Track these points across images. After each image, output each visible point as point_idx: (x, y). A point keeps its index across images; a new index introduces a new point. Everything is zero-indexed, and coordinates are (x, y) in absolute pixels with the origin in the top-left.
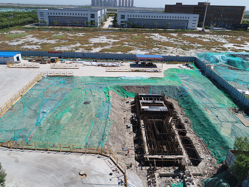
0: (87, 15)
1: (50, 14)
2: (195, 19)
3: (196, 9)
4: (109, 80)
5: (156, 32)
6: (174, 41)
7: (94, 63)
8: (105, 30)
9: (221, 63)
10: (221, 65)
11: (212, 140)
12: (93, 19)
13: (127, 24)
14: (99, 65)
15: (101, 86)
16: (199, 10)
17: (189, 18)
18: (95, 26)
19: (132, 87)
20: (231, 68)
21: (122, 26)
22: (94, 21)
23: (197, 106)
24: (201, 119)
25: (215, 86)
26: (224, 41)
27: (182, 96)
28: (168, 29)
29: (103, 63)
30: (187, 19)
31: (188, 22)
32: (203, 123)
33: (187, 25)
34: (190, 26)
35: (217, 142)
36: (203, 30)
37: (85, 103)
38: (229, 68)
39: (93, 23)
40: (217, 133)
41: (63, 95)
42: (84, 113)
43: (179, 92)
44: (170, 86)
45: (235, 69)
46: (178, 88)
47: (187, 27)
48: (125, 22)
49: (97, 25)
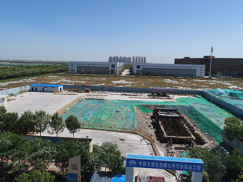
0: (109, 65)
1: (78, 64)
2: (202, 69)
3: (202, 62)
4: (132, 102)
5: (167, 79)
6: (184, 83)
7: (119, 93)
8: (123, 76)
9: (224, 95)
10: (224, 96)
11: (214, 132)
12: (113, 69)
13: (142, 73)
14: (123, 95)
15: (126, 104)
16: (205, 62)
17: (196, 68)
18: (115, 74)
19: (150, 106)
20: (233, 99)
21: (138, 74)
22: (114, 70)
23: (202, 115)
24: (206, 122)
25: (218, 107)
26: (229, 84)
27: (191, 112)
28: (178, 76)
29: (126, 94)
30: (195, 69)
31: (196, 71)
32: (207, 124)
33: (195, 73)
34: (198, 74)
35: (217, 133)
36: (210, 78)
37: (116, 112)
38: (231, 98)
39: (113, 72)
40: (218, 128)
41: (100, 108)
42: (117, 116)
43: (188, 109)
44: (181, 106)
45: (236, 99)
46: (188, 107)
47: (195, 75)
48: (140, 71)
49: (117, 73)
